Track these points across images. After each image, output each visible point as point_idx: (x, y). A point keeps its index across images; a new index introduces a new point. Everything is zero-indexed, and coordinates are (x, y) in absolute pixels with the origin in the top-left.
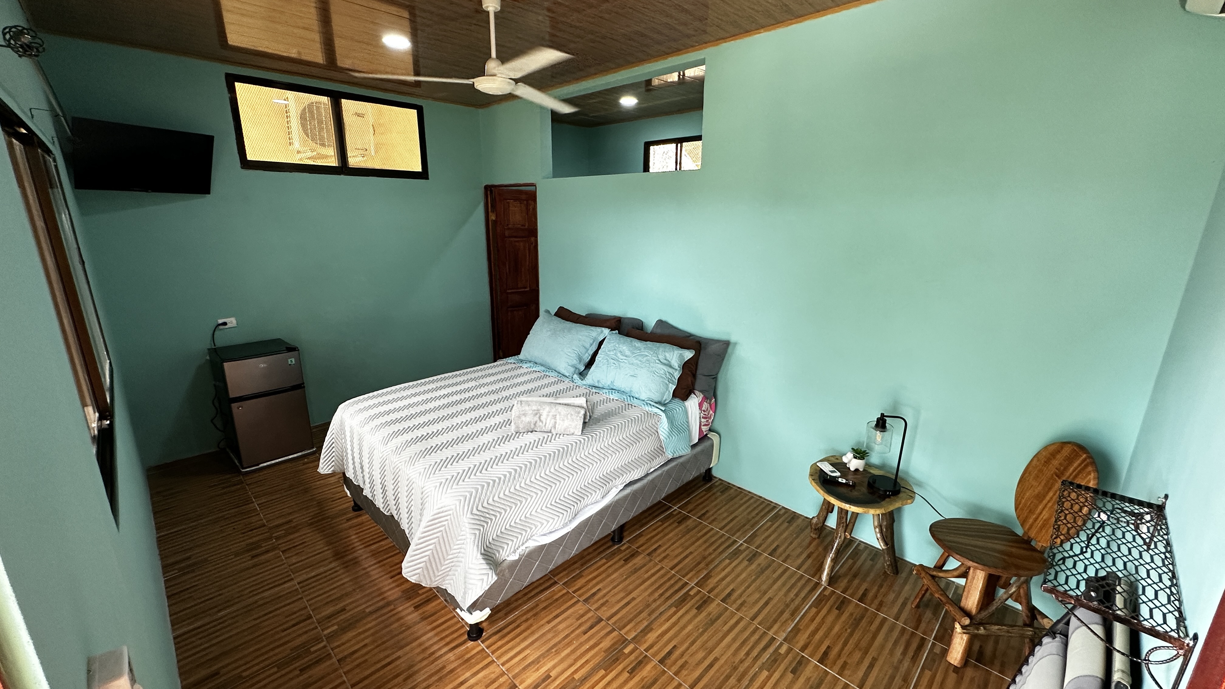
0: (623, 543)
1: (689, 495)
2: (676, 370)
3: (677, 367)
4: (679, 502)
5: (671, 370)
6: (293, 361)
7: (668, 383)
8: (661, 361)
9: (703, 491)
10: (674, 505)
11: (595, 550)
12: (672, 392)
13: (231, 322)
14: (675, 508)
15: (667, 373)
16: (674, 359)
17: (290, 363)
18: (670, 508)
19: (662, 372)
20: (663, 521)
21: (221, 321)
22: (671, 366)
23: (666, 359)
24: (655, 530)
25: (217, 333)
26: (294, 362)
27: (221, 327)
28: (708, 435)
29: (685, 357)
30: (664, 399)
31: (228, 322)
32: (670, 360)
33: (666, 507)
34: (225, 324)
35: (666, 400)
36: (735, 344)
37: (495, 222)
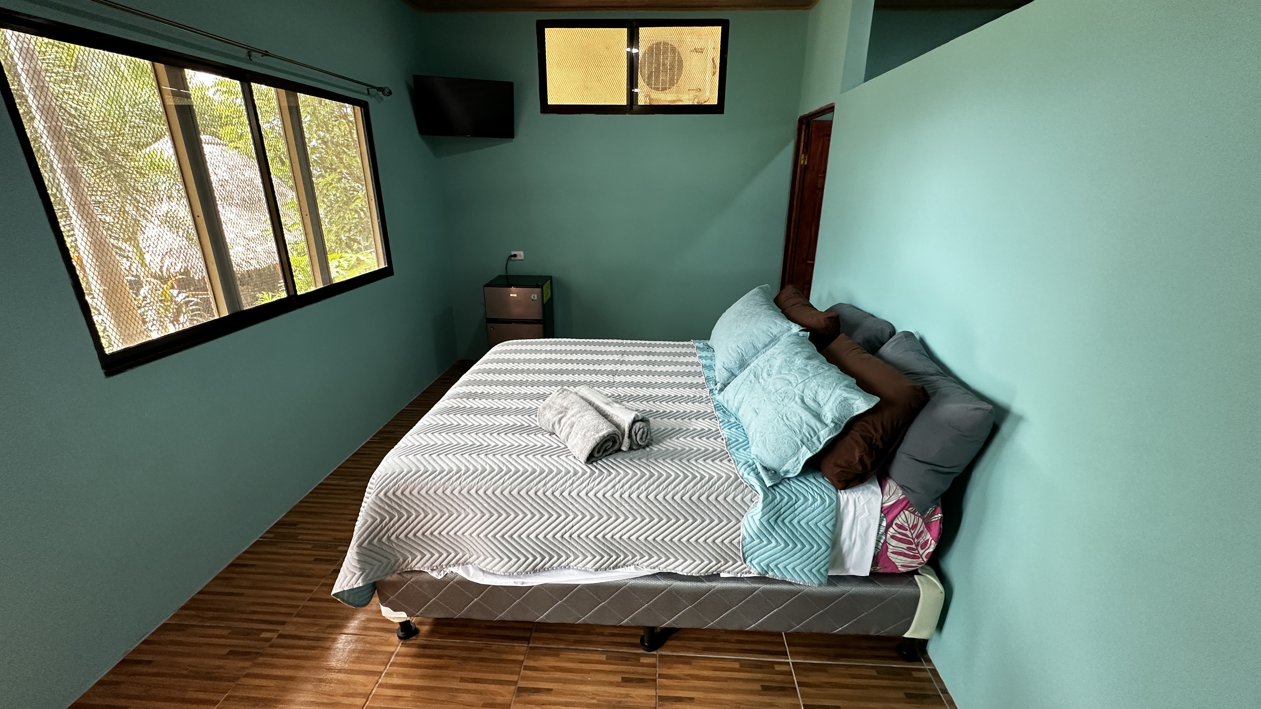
0: (655, 653)
1: (837, 657)
2: (827, 425)
3: (828, 421)
4: (806, 655)
5: (814, 422)
6: (536, 296)
7: (799, 443)
8: (806, 400)
9: (872, 667)
10: (793, 654)
11: (613, 635)
12: (802, 463)
13: (520, 255)
14: (790, 660)
15: (805, 426)
16: (830, 404)
17: (533, 298)
18: (784, 654)
19: (795, 420)
20: (745, 666)
21: (513, 253)
22: (818, 416)
23: (815, 400)
24: (716, 669)
25: (510, 263)
26: (536, 298)
27: (513, 258)
28: (916, 577)
29: (855, 406)
30: (784, 468)
31: (518, 255)
32: (822, 404)
33: (780, 649)
34: (515, 256)
35: (787, 472)
36: (1020, 419)
37: (805, 168)
